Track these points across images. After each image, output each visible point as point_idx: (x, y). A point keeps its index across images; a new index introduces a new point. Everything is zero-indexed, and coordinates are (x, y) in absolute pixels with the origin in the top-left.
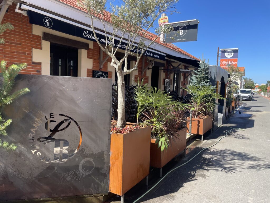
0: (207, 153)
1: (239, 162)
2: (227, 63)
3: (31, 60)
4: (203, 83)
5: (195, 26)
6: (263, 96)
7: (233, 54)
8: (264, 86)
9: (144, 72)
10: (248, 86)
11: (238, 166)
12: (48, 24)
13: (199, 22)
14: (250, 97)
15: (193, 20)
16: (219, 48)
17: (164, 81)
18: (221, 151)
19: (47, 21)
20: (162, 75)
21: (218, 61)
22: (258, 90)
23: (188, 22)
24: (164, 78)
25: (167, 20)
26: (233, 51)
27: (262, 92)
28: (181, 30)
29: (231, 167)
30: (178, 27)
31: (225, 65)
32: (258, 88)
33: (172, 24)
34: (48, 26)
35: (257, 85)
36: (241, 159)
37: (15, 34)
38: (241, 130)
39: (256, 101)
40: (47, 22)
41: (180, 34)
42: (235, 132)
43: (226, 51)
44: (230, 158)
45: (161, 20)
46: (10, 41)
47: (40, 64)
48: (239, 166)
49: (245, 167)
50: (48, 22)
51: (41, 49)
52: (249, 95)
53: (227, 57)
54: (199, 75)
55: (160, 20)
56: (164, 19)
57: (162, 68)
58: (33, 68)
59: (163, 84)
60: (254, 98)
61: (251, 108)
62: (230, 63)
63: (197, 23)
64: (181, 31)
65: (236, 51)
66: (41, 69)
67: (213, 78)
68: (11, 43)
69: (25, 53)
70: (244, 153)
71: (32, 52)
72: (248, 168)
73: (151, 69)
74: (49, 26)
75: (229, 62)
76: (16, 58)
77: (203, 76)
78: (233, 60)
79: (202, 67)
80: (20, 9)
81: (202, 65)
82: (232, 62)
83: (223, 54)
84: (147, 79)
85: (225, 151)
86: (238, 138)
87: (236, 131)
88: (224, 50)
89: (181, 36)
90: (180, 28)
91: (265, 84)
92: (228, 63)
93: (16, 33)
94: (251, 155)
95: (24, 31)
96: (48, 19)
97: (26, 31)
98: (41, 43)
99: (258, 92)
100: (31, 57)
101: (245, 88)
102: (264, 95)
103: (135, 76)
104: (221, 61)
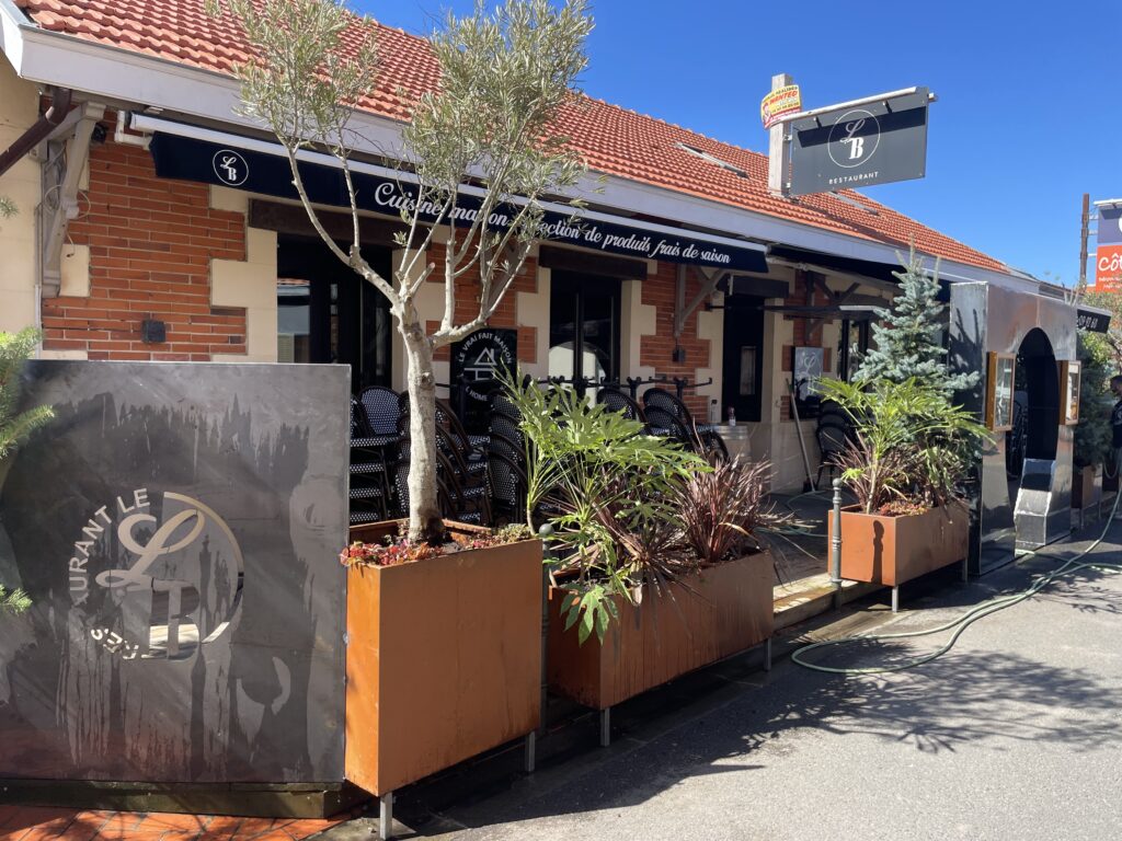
1: (1022, 710)
3: (208, 301)
4: (906, 360)
5: (915, 117)
9: (687, 324)
11: (1007, 724)
12: (232, 174)
13: (931, 95)
15: (902, 93)
16: (1086, 198)
17: (789, 355)
19: (228, 163)
20: (780, 331)
21: (1086, 255)
23: (886, 100)
24: (791, 344)
25: (797, 99)
28: (855, 135)
29: (969, 726)
30: (841, 126)
31: (1119, 272)
33: (815, 115)
34: (231, 181)
37: (146, 215)
40: (226, 166)
41: (853, 156)
44: (990, 691)
45: (772, 101)
46: (128, 239)
47: (242, 312)
48: (1008, 726)
49: (1031, 733)
50: (230, 165)
51: (244, 258)
54: (901, 327)
55: (767, 104)
56: (781, 97)
57: (779, 302)
58: (213, 329)
59: (784, 369)
63: (923, 103)
64: (854, 140)
66: (244, 330)
67: (973, 339)
68: (133, 245)
69: (185, 279)
71: (209, 271)
72: (1040, 738)
73: (722, 311)
74: (235, 178)
76: (150, 295)
77: (916, 330)
79: (910, 295)
80: (127, 130)
81: (910, 285)
83: (1111, 221)
84: (701, 348)
85: (986, 661)
86: (1087, 607)
89: (856, 161)
90: (850, 128)
93: (150, 211)
95: (180, 199)
96: (230, 155)
97: (189, 201)
98: (243, 237)
100: (209, 290)
103: (643, 338)
104: (1099, 258)
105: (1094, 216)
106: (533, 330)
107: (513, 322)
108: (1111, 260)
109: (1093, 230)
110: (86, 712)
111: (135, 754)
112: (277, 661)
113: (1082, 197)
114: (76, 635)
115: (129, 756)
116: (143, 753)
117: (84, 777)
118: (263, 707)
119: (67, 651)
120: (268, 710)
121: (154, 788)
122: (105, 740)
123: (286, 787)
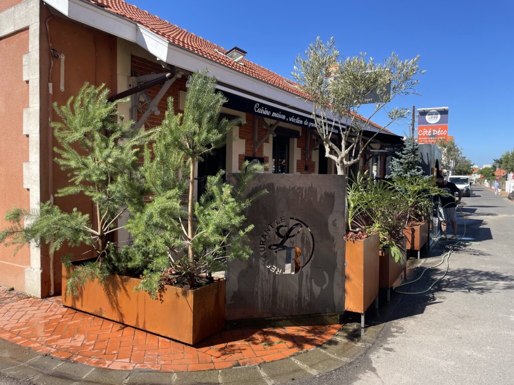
0: (437, 274)
1: (491, 283)
2: (430, 132)
4: (413, 171)
6: (488, 188)
7: (439, 116)
8: (489, 169)
9: (310, 155)
10: (461, 171)
14: (468, 190)
16: (414, 107)
18: (459, 271)
21: (414, 129)
22: (478, 176)
26: (439, 112)
27: (486, 181)
29: (482, 288)
31: (426, 136)
32: (478, 174)
35: (476, 166)
36: (492, 279)
38: (474, 243)
39: (480, 196)
42: (465, 246)
43: (427, 112)
44: (476, 279)
48: (493, 287)
49: (501, 288)
52: (465, 187)
53: (429, 122)
54: (405, 159)
60: (474, 192)
61: (476, 209)
62: (435, 132)
65: (444, 113)
67: (427, 163)
70: (493, 272)
72: (504, 289)
73: (319, 150)
75: (434, 130)
77: (410, 160)
78: (440, 127)
79: (409, 148)
81: (409, 144)
82: (437, 131)
83: (423, 117)
84: (313, 165)
85: (465, 271)
86: (474, 254)
87: (467, 245)
88: (424, 110)
91: (490, 166)
92: (432, 132)
94: (505, 275)
99: (478, 180)
101: (456, 175)
102: (490, 185)
103: (298, 161)
104: (419, 130)
105: (417, 114)
106: (267, 158)
107: (262, 154)
108: (423, 131)
109: (416, 119)
110: (264, 293)
111: (280, 306)
112: (325, 273)
113: (412, 107)
114: (262, 267)
115: (278, 307)
116: (283, 306)
117: (263, 317)
118: (320, 288)
119: (259, 272)
120: (322, 289)
121: (285, 318)
122: (270, 303)
123: (327, 314)
